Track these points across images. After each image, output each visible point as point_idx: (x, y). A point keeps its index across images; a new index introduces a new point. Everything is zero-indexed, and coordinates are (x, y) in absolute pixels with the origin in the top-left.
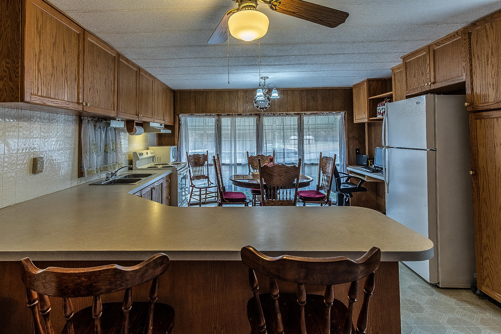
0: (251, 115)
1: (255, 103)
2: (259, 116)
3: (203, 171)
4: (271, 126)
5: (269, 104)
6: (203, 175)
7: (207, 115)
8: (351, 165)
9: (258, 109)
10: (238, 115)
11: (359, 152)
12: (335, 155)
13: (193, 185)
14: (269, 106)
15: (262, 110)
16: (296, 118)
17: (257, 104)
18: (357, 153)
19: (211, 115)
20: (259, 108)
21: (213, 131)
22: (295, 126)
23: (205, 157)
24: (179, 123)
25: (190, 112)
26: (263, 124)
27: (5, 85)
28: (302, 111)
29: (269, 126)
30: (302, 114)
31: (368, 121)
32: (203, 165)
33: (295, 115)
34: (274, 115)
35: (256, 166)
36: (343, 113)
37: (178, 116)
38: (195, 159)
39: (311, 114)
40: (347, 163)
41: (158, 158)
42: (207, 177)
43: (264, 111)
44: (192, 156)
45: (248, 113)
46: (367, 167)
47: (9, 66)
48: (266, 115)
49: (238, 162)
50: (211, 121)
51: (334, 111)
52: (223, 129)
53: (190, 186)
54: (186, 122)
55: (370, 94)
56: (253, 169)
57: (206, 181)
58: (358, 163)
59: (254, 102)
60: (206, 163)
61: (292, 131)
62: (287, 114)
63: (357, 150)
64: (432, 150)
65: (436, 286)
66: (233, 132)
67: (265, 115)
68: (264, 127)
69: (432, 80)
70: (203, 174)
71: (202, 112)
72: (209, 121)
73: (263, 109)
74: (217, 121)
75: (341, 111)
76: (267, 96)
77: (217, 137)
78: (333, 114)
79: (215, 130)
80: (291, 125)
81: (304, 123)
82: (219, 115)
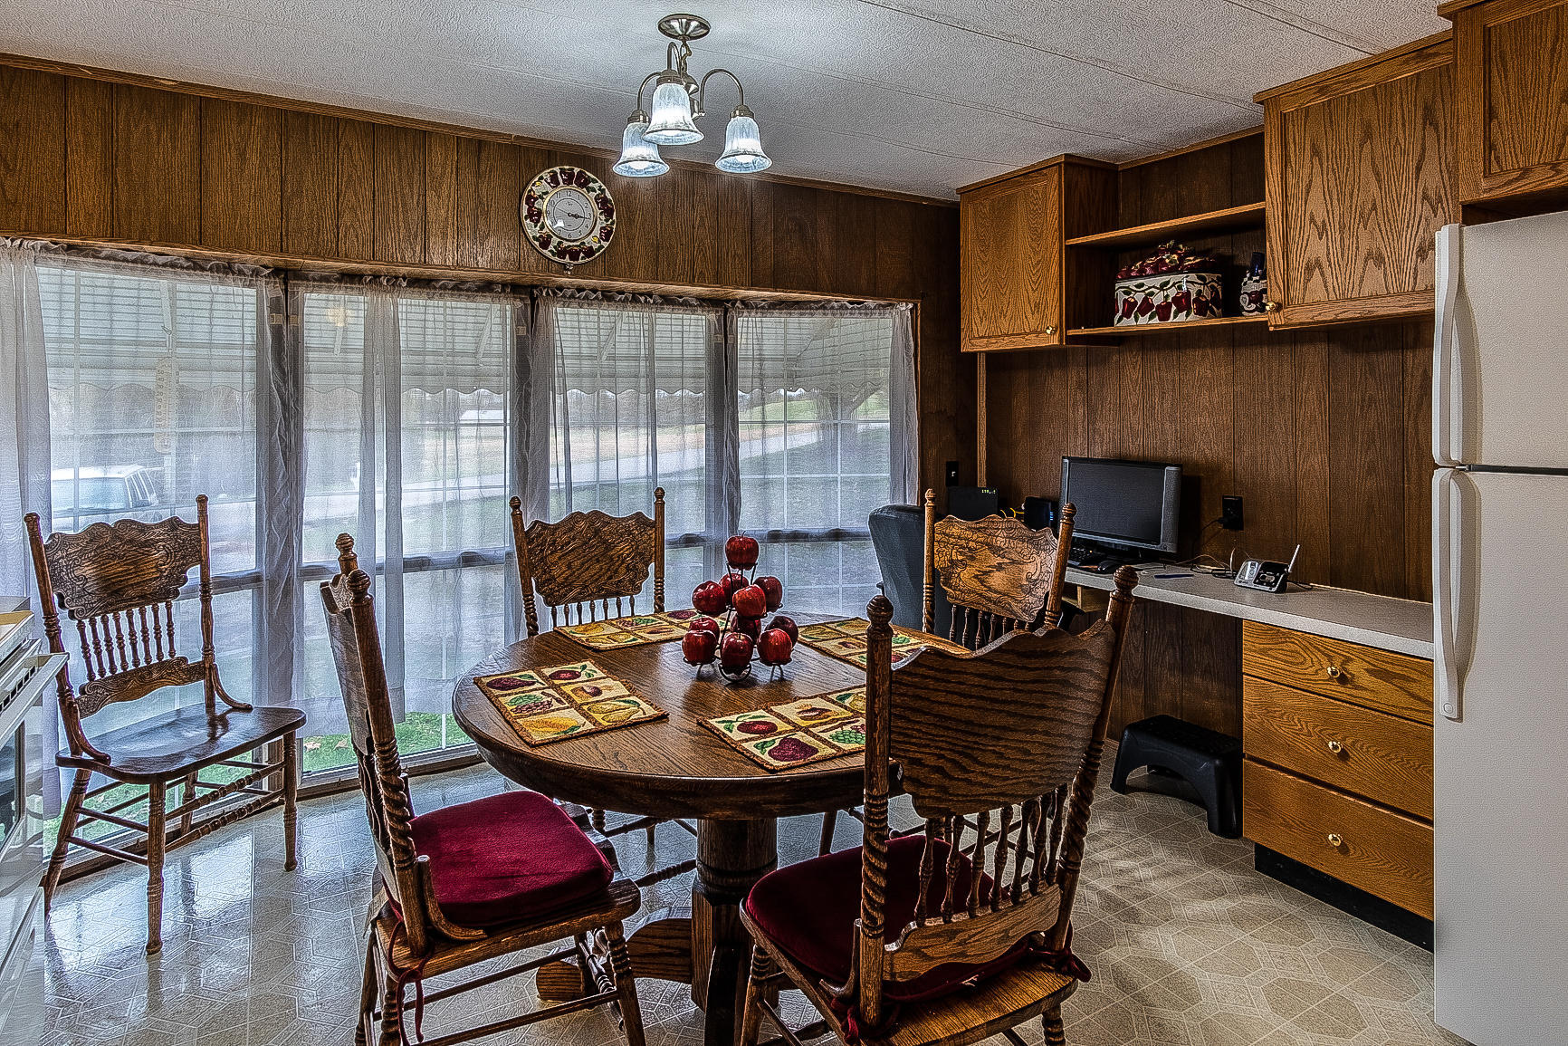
0: (488, 286)
1: (530, 216)
2: (533, 300)
3: (171, 635)
5: (607, 234)
6: (166, 657)
9: (546, 252)
10: (416, 284)
13: (85, 756)
14: (605, 244)
15: (567, 259)
16: (706, 323)
17: (542, 228)
20: (551, 247)
21: (247, 375)
22: (698, 364)
23: (188, 540)
30: (733, 305)
31: (1061, 341)
32: (168, 592)
33: (701, 305)
34: (607, 294)
35: (566, 579)
36: (905, 308)
38: (101, 560)
42: (205, 671)
44: (76, 537)
45: (479, 280)
48: (569, 292)
49: (408, 552)
51: (874, 295)
52: (313, 366)
53: (62, 762)
55: (1074, 225)
56: (548, 603)
57: (190, 697)
59: (525, 213)
60: (193, 574)
67: (564, 296)
70: (172, 653)
71: (170, 236)
72: (216, 306)
73: (574, 256)
74: (275, 306)
75: (904, 297)
76: (596, 186)
77: (271, 402)
78: (867, 312)
79: (260, 370)
80: (682, 359)
81: (741, 353)
82: (287, 276)
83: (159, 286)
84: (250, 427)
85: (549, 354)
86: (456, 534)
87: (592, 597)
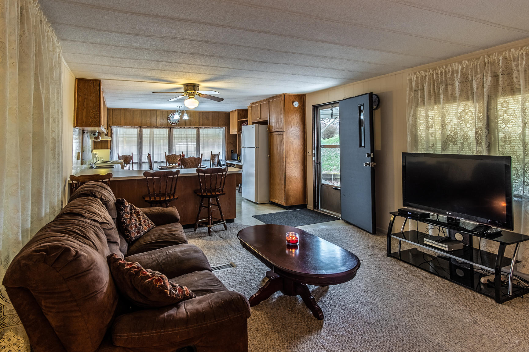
0: (165, 127)
2: (171, 128)
4: (178, 135)
5: (178, 121)
7: (132, 127)
8: (228, 160)
9: (171, 123)
10: (156, 127)
11: (233, 152)
12: (219, 153)
14: (179, 123)
15: (173, 124)
16: (195, 130)
17: (170, 120)
18: (232, 153)
19: (135, 127)
22: (194, 135)
23: (131, 158)
24: (111, 132)
25: (120, 125)
26: (173, 133)
27: (92, 121)
28: (199, 126)
29: (177, 135)
30: (199, 128)
31: (237, 133)
32: (129, 163)
33: (194, 128)
34: (181, 128)
36: (224, 128)
37: (111, 127)
38: (124, 159)
39: (205, 128)
40: (226, 159)
41: (100, 157)
43: (175, 125)
44: (122, 156)
45: (163, 126)
46: (237, 160)
47: (94, 113)
49: (155, 161)
50: (134, 131)
51: (219, 126)
52: (144, 137)
54: (117, 132)
55: (238, 119)
58: (233, 159)
59: (168, 119)
60: (131, 161)
61: (193, 138)
62: (189, 128)
63: (232, 150)
64: (257, 148)
65: (256, 203)
66: (151, 139)
67: (175, 128)
68: (174, 136)
69: (260, 117)
74: (140, 131)
75: (224, 126)
77: (139, 143)
78: (219, 128)
79: (138, 138)
80: (192, 135)
81: (201, 133)
82: (140, 127)
83: (128, 129)
84: (137, 145)
85: (173, 135)
86: (161, 159)
87: (174, 163)
